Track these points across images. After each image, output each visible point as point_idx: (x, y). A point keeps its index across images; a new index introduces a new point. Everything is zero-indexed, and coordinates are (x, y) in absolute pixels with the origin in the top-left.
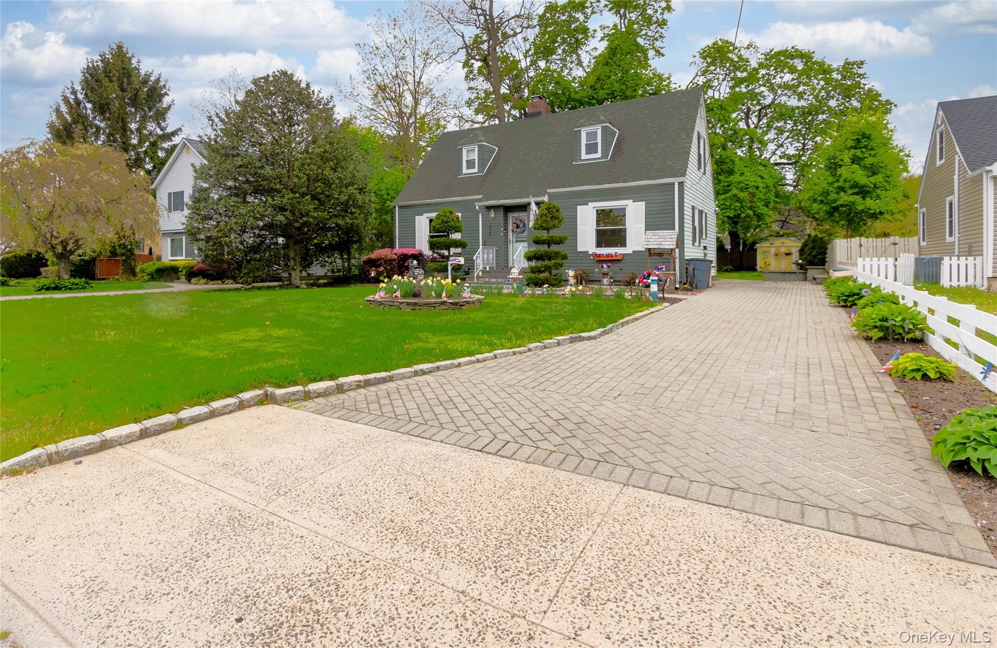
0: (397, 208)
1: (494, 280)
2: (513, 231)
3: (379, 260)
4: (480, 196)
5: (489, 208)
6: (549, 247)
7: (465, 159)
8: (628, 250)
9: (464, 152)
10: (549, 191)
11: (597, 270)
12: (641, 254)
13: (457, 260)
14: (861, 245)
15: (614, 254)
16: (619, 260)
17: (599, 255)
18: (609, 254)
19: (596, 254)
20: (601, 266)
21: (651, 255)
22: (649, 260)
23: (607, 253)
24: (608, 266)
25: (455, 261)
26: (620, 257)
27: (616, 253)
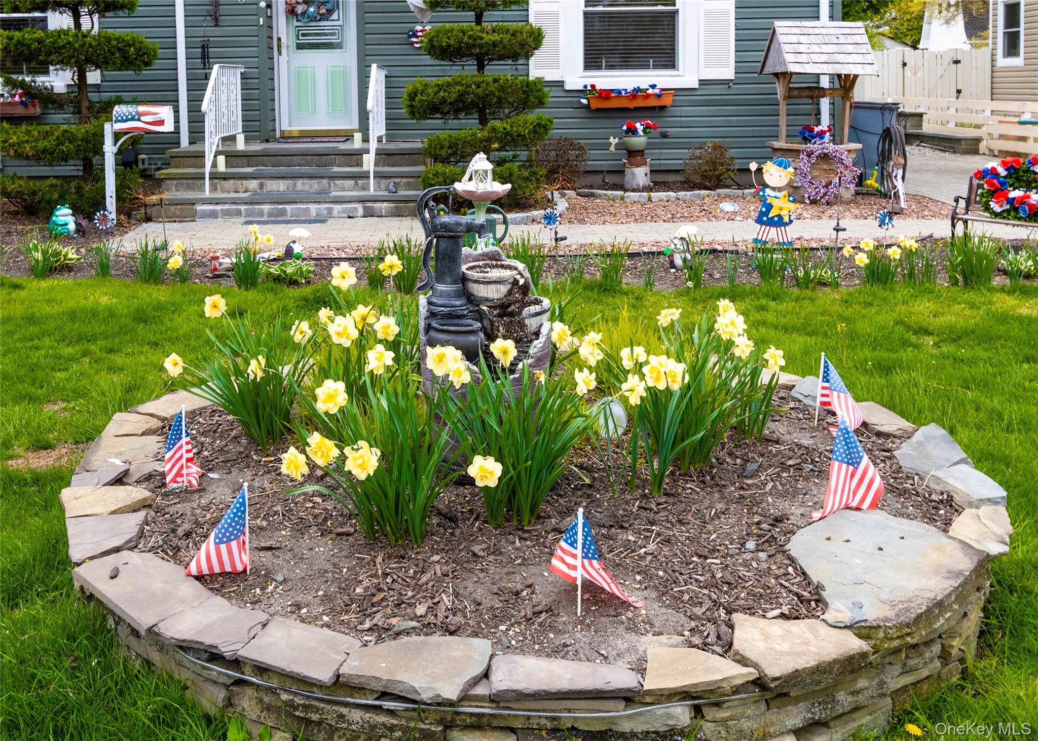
1: (282, 185)
2: (292, 13)
6: (481, 67)
8: (684, 76)
11: (614, 141)
12: (722, 89)
13: (143, 118)
14: (905, 65)
15: (650, 91)
16: (663, 108)
17: (606, 94)
18: (637, 90)
19: (598, 88)
20: (625, 128)
21: (791, 94)
22: (783, 108)
23: (630, 88)
24: (647, 127)
25: (139, 120)
26: (667, 101)
27: (653, 86)
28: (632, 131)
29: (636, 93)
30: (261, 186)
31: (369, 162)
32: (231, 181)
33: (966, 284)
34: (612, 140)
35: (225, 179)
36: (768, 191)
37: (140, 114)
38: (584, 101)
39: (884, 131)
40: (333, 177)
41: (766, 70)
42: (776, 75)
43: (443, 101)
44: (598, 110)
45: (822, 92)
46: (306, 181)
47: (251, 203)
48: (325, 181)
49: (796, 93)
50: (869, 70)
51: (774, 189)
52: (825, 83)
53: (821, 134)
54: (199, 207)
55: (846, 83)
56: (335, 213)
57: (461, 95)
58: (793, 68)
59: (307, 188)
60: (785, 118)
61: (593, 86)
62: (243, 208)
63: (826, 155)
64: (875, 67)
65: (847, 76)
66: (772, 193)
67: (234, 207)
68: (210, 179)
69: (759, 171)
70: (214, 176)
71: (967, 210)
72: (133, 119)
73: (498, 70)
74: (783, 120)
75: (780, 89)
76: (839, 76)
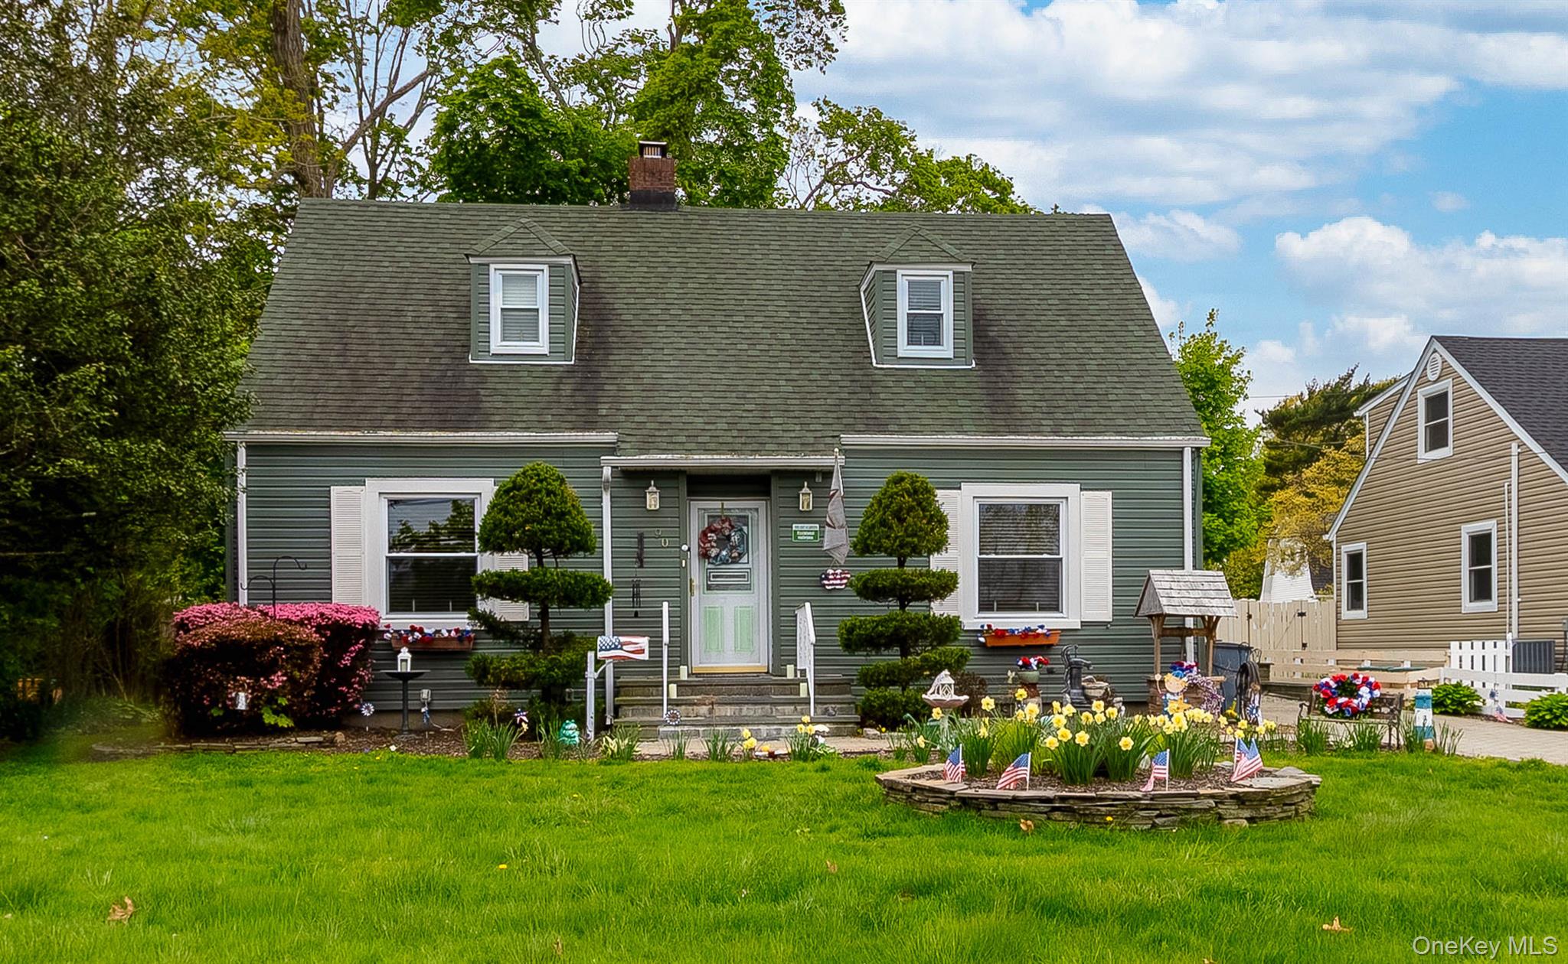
0: (242, 454)
1: (729, 711)
2: (704, 555)
3: (267, 644)
4: (610, 437)
5: (635, 478)
6: (903, 607)
7: (497, 302)
8: (1068, 618)
9: (495, 279)
10: (847, 438)
11: (1011, 675)
12: (1100, 630)
13: (625, 648)
14: (1250, 617)
15: (1040, 631)
16: (1050, 646)
17: (1001, 634)
18: (1028, 630)
19: (994, 628)
20: (1020, 663)
21: (1164, 633)
22: (1157, 646)
23: (1022, 628)
24: (1040, 662)
25: (621, 649)
26: (1054, 640)
27: (1042, 627)
28: (1027, 666)
29: (1027, 633)
30: (711, 711)
31: (807, 690)
32: (683, 707)
33: (1307, 751)
34: (1009, 673)
35: (677, 705)
36: (1168, 695)
37: (622, 644)
38: (982, 640)
39: (1242, 667)
40: (774, 704)
41: (1141, 612)
42: (1150, 617)
43: (881, 635)
44: (993, 648)
45: (1189, 632)
46: (751, 707)
47: (707, 725)
48: (768, 706)
49: (1168, 632)
50: (1229, 612)
51: (1173, 694)
52: (1190, 623)
53: (1190, 668)
54: (662, 729)
55: (1209, 625)
56: (783, 733)
57: (896, 629)
58: (1167, 610)
59: (752, 713)
60: (1159, 656)
61: (989, 626)
62: (701, 729)
63: (1195, 684)
64: (1234, 610)
65: (1210, 617)
66: (1172, 697)
67: (693, 728)
68: (668, 704)
69: (1162, 682)
70: (670, 702)
71: (1309, 713)
72: (616, 648)
73: (915, 608)
74: (1158, 657)
75: (1154, 629)
76: (1203, 617)
